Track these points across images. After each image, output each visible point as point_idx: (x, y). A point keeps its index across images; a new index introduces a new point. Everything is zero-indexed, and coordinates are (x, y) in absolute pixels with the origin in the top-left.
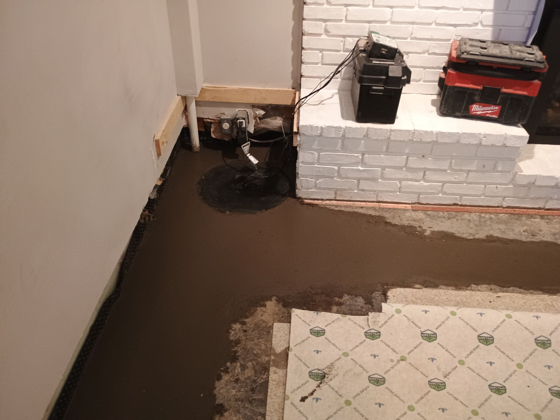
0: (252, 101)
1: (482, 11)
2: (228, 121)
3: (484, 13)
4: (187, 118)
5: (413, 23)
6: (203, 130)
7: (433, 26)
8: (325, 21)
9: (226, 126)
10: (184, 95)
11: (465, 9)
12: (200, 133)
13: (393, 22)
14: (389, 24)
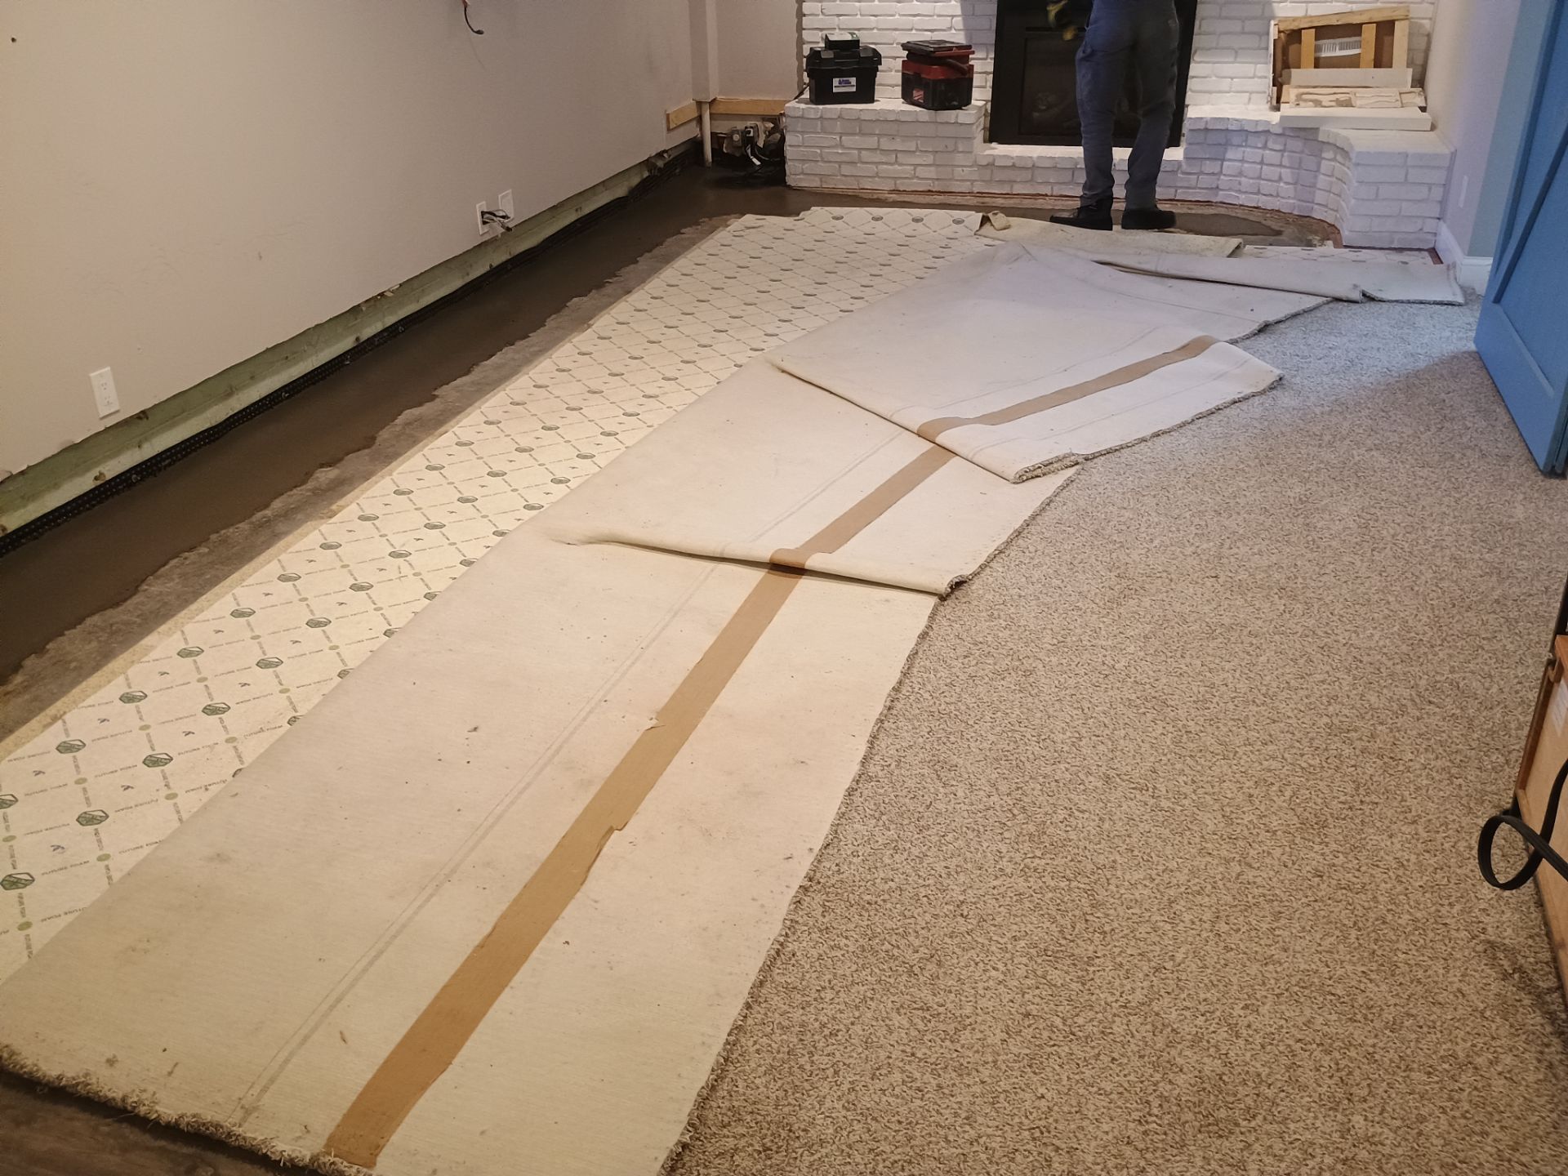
0: (761, 111)
1: (953, 16)
2: (737, 132)
3: (955, 19)
4: (701, 129)
5: (896, 29)
6: (716, 147)
7: (914, 32)
8: (821, 30)
9: (736, 137)
10: (698, 99)
11: (939, 16)
12: (712, 149)
13: (879, 29)
14: (875, 31)
